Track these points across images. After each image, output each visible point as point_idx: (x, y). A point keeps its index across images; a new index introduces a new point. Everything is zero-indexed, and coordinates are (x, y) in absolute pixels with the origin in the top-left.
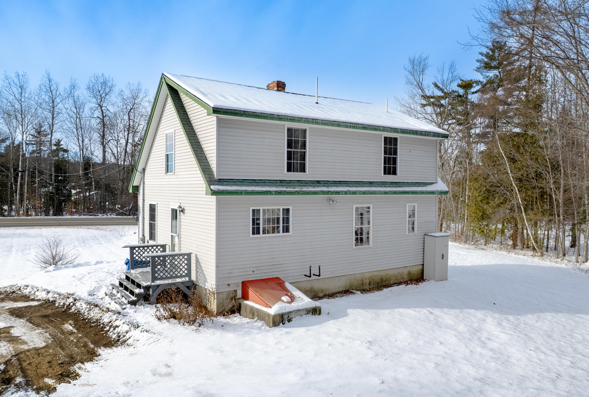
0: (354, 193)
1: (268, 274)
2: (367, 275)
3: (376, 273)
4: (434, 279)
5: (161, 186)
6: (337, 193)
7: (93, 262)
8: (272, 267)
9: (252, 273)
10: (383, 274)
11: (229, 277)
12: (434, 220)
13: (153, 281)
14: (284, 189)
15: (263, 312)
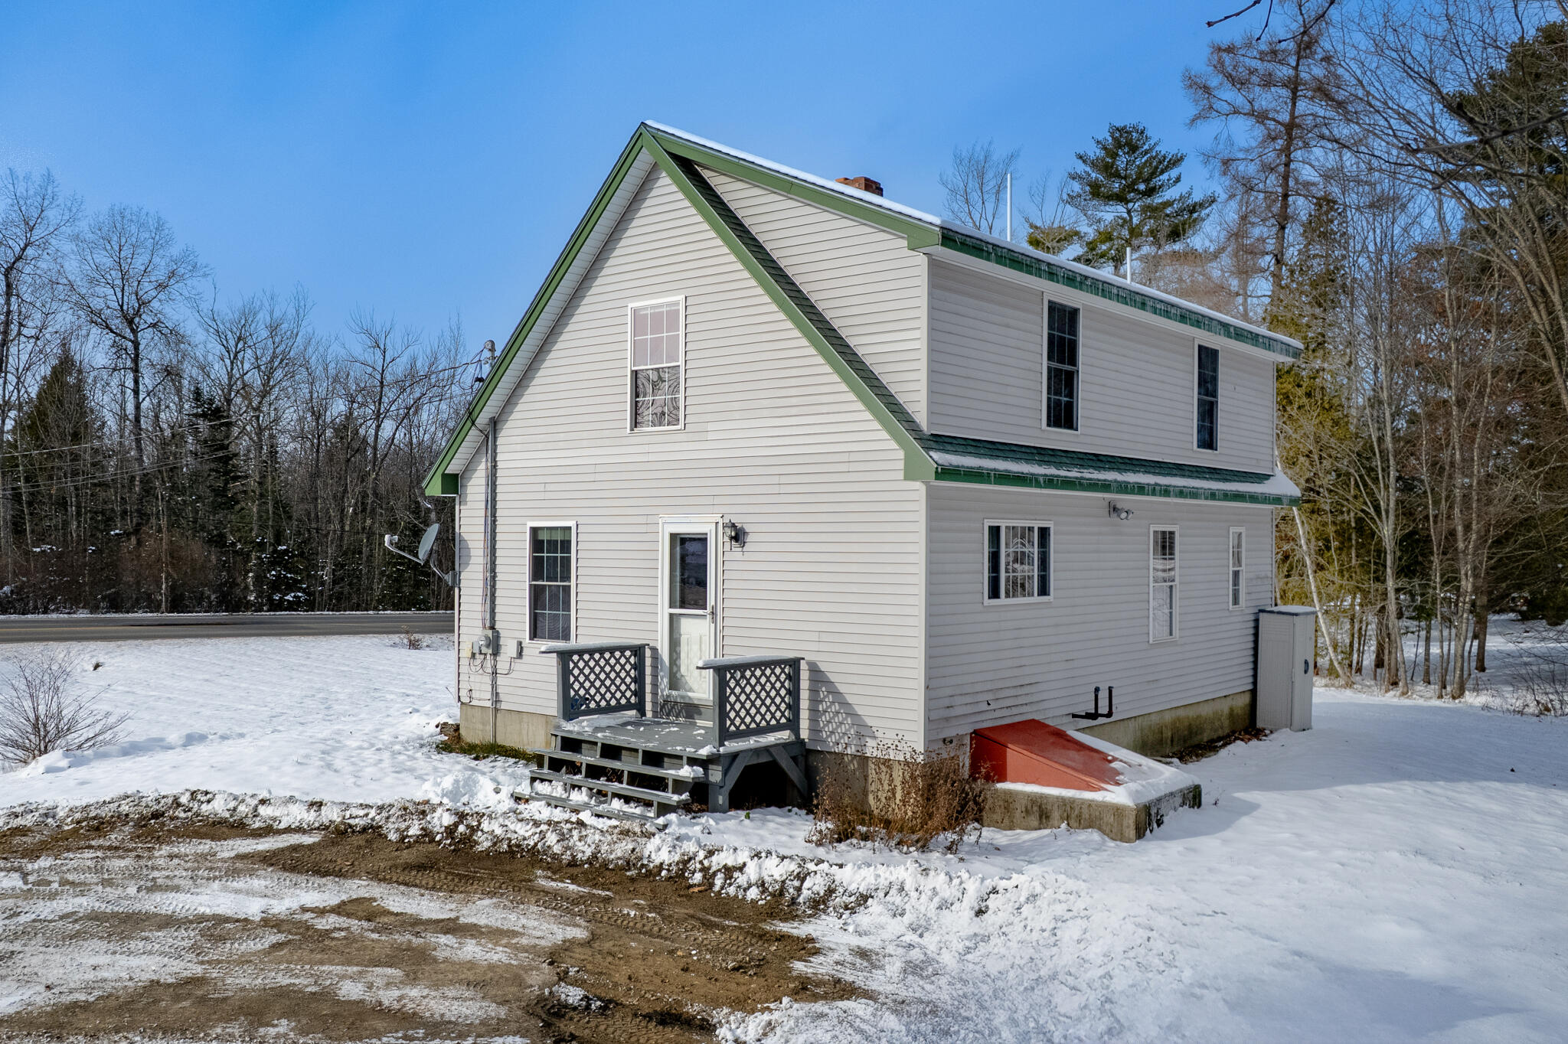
0: (1166, 491)
1: (1015, 711)
2: (1168, 717)
3: (1181, 713)
4: (1290, 726)
5: (599, 469)
6: (1141, 489)
7: (174, 737)
8: (1020, 691)
9: (985, 707)
10: (1191, 713)
11: (947, 719)
12: (1269, 574)
13: (722, 744)
14: (1052, 471)
15: (1090, 804)
